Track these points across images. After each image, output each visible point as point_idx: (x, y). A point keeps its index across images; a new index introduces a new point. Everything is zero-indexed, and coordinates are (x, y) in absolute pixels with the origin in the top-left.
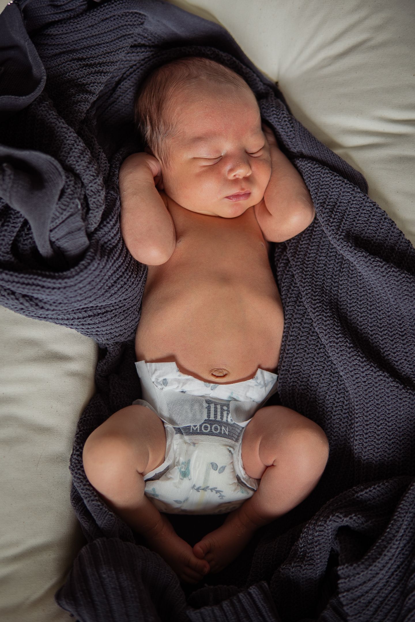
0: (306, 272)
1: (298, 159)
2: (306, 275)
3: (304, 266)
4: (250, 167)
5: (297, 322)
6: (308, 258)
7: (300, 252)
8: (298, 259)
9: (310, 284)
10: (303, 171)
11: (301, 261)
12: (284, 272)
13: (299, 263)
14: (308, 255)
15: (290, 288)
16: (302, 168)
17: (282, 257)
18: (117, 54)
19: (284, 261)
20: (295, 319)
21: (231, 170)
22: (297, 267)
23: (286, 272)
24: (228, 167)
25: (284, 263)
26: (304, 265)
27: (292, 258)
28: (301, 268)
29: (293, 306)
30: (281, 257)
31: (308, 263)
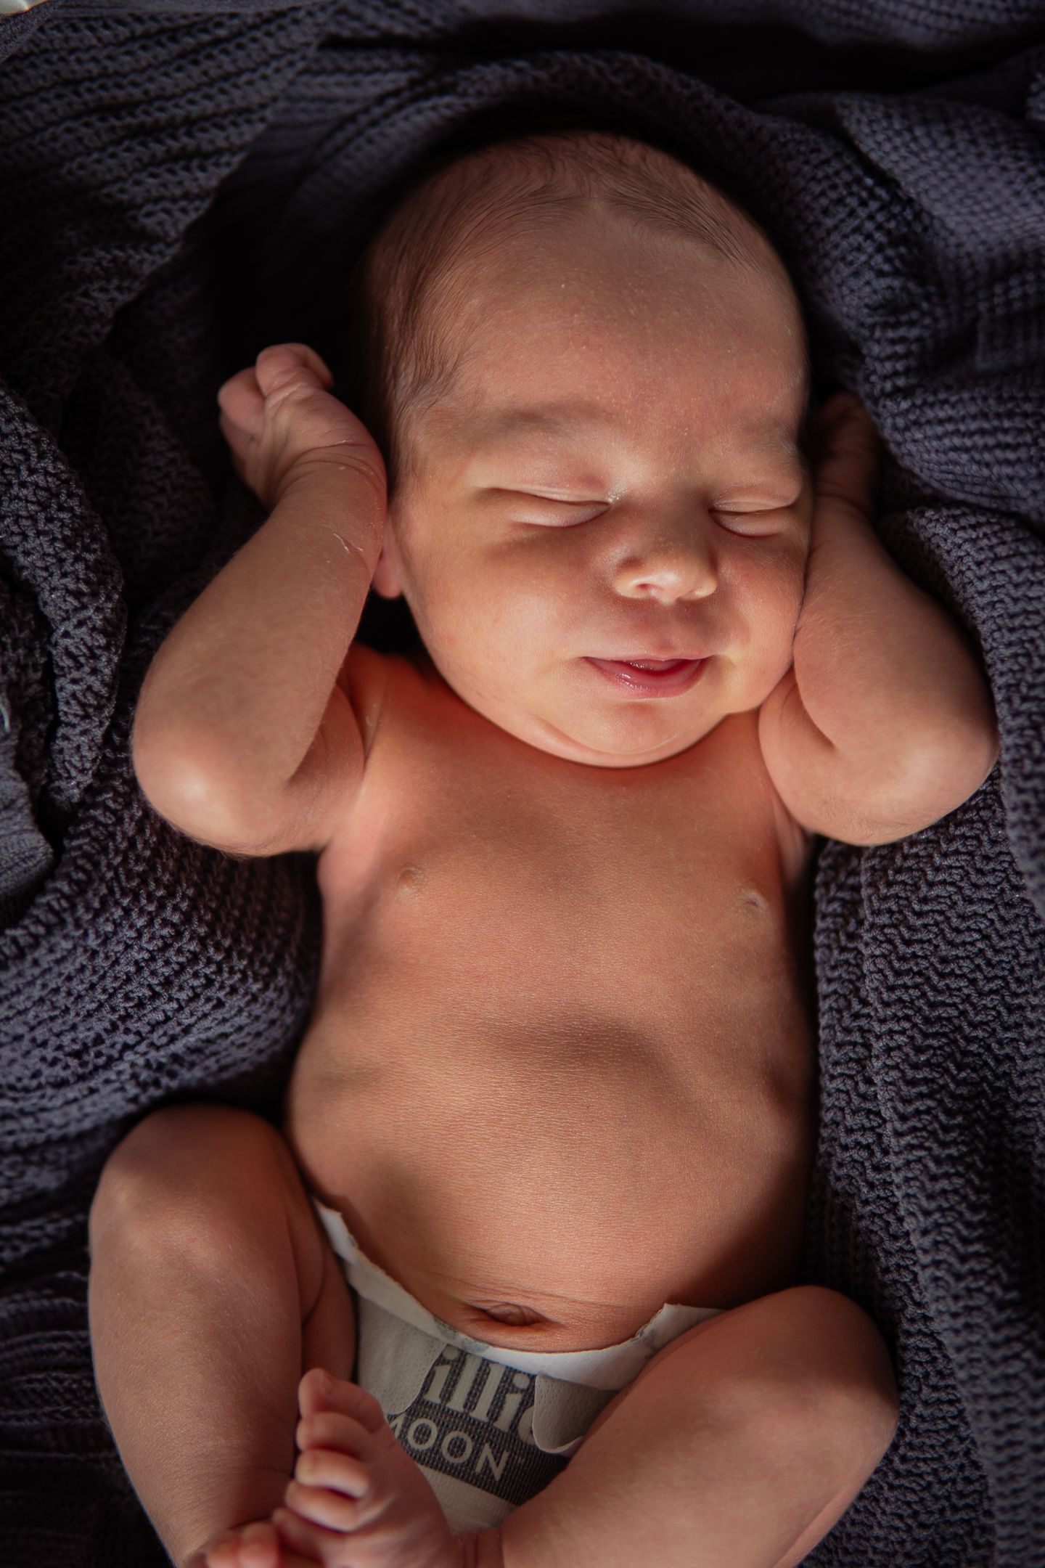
0: (902, 959)
2: (898, 974)
3: (900, 933)
5: (858, 1143)
6: (925, 900)
7: (899, 871)
8: (885, 899)
9: (910, 1012)
11: (894, 908)
12: (838, 940)
13: (884, 919)
14: (924, 889)
15: (849, 1006)
17: (842, 877)
19: (846, 895)
20: (850, 1131)
21: (632, 564)
22: (875, 933)
23: (843, 938)
24: (617, 552)
25: (844, 902)
26: (902, 929)
27: (870, 891)
28: (890, 942)
29: (851, 1077)
30: (835, 878)
31: (919, 922)
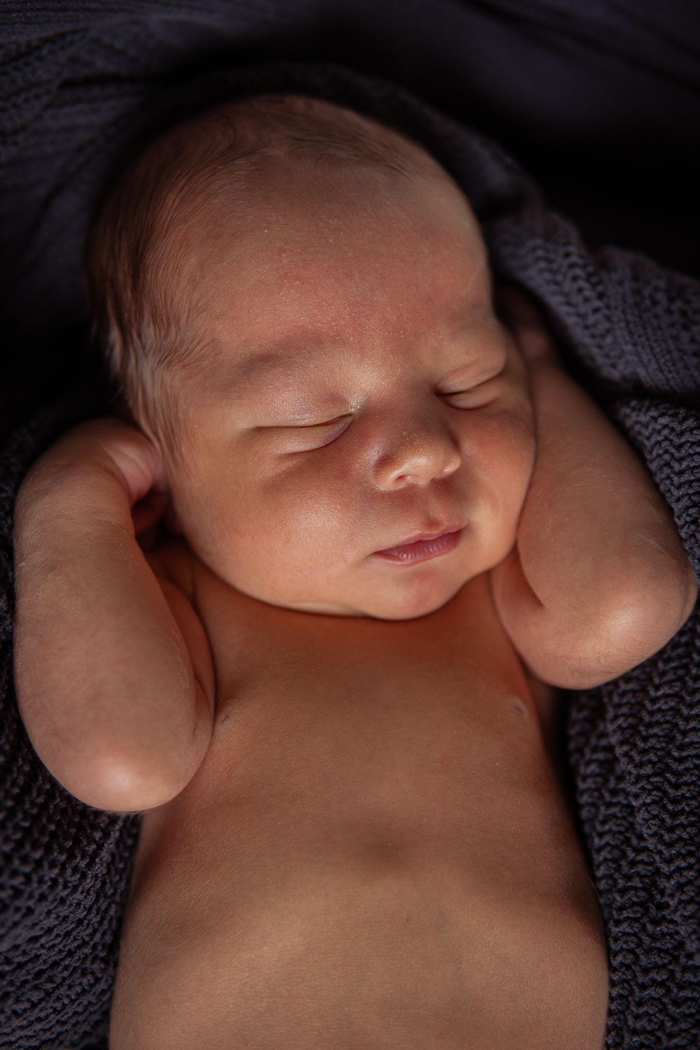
0: (674, 801)
1: (627, 404)
2: (674, 815)
3: (666, 779)
4: (455, 443)
5: (654, 981)
6: (681, 748)
7: (649, 726)
8: (644, 752)
9: (692, 848)
10: (646, 442)
11: (654, 759)
12: (601, 797)
13: (648, 770)
14: (679, 737)
15: (624, 855)
16: (640, 433)
17: (593, 741)
18: (15, 105)
19: (600, 756)
20: (646, 971)
21: (386, 462)
22: (643, 783)
23: (607, 796)
24: (373, 453)
25: (600, 763)
26: (668, 775)
27: (625, 748)
28: (657, 788)
29: (636, 920)
30: (587, 743)
31: (681, 767)
